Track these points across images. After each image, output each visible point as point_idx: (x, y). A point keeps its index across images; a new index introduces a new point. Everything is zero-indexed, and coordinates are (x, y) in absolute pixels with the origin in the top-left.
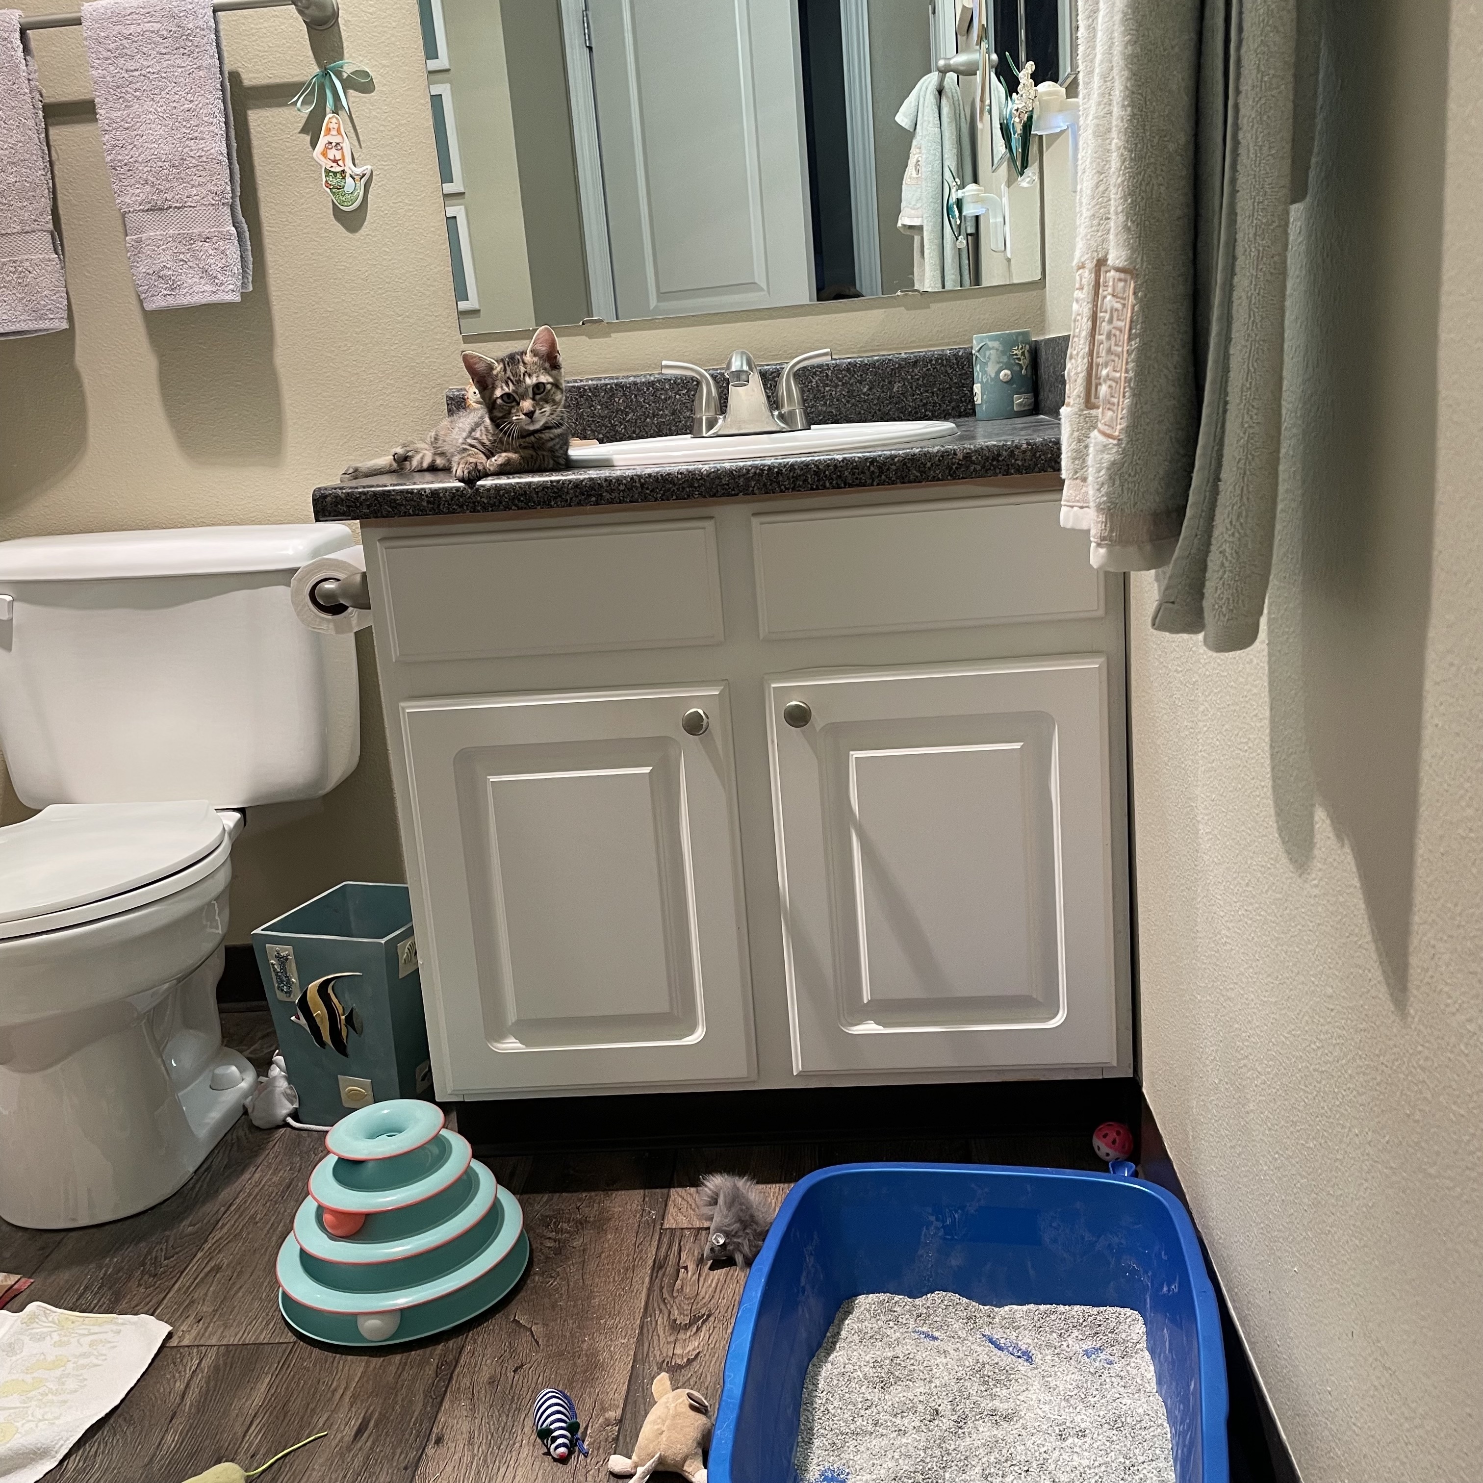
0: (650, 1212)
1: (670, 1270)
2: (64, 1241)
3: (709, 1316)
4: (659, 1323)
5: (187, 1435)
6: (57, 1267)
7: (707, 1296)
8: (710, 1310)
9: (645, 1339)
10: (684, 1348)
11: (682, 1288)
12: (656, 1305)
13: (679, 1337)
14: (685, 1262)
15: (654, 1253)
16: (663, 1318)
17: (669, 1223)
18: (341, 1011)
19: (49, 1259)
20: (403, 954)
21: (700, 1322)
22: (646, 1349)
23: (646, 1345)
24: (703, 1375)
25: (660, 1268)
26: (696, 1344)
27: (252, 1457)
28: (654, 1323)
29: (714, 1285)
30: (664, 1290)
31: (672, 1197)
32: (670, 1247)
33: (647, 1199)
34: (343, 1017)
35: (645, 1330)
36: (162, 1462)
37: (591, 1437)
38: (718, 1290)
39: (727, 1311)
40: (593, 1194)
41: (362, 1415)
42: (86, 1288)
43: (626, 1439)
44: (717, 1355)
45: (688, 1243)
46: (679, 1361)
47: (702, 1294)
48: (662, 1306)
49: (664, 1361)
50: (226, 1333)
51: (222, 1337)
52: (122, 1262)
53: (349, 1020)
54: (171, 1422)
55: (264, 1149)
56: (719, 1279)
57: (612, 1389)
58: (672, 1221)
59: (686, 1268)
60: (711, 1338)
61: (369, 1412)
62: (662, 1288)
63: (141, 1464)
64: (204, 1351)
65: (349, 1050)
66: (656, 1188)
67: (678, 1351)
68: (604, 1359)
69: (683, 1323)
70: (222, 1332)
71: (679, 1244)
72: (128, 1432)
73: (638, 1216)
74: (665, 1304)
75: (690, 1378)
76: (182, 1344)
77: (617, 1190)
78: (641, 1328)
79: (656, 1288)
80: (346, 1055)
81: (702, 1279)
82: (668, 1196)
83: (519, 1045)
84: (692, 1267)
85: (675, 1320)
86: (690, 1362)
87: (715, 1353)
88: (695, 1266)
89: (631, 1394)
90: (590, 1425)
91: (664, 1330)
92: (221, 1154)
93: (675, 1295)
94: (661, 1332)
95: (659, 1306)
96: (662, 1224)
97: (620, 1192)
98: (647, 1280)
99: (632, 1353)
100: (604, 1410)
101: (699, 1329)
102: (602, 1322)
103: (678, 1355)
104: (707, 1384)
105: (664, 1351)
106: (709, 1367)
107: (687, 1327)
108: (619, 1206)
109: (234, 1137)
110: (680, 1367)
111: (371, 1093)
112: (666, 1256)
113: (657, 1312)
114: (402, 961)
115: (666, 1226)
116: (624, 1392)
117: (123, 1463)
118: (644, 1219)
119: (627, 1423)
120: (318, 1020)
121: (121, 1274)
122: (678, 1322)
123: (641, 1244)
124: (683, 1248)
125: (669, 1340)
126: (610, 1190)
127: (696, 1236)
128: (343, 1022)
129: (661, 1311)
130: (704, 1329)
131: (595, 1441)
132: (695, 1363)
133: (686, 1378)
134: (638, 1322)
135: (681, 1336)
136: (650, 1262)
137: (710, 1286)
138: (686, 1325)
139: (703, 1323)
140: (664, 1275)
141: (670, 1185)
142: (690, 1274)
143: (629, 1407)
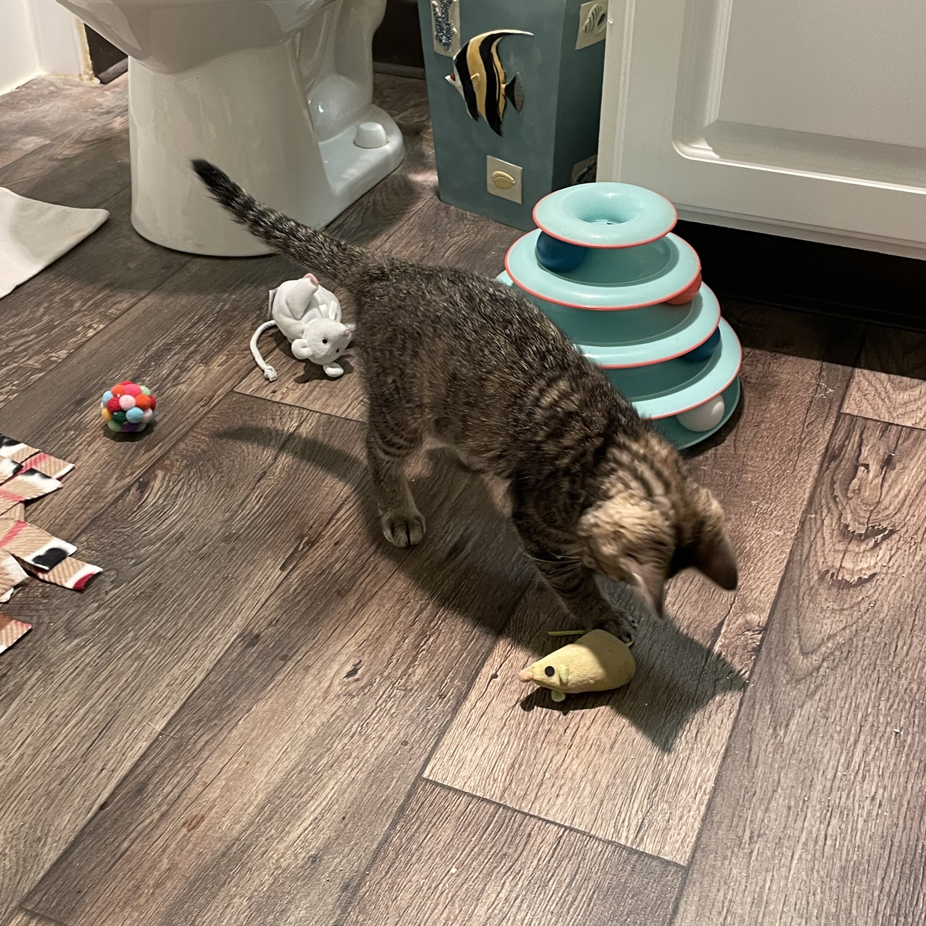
0: (826, 390)
1: (846, 464)
2: (188, 265)
3: (892, 532)
4: (826, 522)
5: (273, 500)
6: (177, 290)
7: (892, 508)
8: (894, 526)
9: (806, 539)
10: (855, 563)
11: (859, 489)
12: (823, 501)
13: (851, 547)
14: (866, 459)
15: (827, 438)
16: (832, 519)
17: (849, 408)
18: (502, 78)
19: (170, 280)
20: (585, 19)
21: (880, 537)
22: (806, 551)
23: (807, 546)
24: (879, 603)
25: (834, 457)
26: (872, 563)
27: (336, 544)
28: (819, 522)
29: (902, 496)
30: (836, 486)
31: (857, 379)
32: (848, 437)
33: (824, 374)
34: (503, 86)
35: (807, 527)
36: (243, 523)
37: (726, 638)
38: (907, 503)
39: (916, 533)
40: (757, 352)
41: (460, 532)
42: (200, 319)
43: (769, 654)
44: (898, 584)
45: (871, 439)
46: (847, 577)
47: (886, 502)
48: (831, 504)
49: (827, 571)
50: (332, 402)
51: (325, 405)
52: (240, 301)
53: (510, 89)
54: (259, 481)
55: (399, 220)
56: (909, 491)
57: (758, 586)
58: (854, 406)
59: (867, 466)
60: (893, 560)
61: (469, 531)
62: (833, 483)
63: (221, 518)
64: (305, 415)
65: (504, 128)
66: (838, 363)
67: (848, 564)
68: (752, 548)
69: (857, 532)
70: (327, 399)
71: (861, 436)
72: (214, 480)
73: (811, 390)
74: (836, 503)
75: (859, 603)
76: (284, 401)
77: (788, 354)
78: (802, 523)
79: (827, 480)
80: (499, 133)
81: (886, 485)
82: (852, 376)
83: (712, 154)
84: (874, 467)
85: (847, 526)
86: (861, 582)
87: (896, 580)
88: (878, 468)
89: (782, 600)
90: (726, 622)
91: (832, 534)
92: (354, 216)
93: (850, 495)
94: (827, 536)
95: (827, 503)
96: (841, 406)
97: (791, 358)
98: (815, 468)
99: (788, 551)
100: (745, 609)
101: (876, 545)
102: (754, 503)
103: (847, 570)
104: (882, 616)
105: (830, 559)
106: (887, 595)
107: (862, 538)
108: (789, 373)
109: (371, 200)
110: (848, 585)
111: (519, 182)
112: (842, 446)
113: (825, 511)
114: (582, 28)
115: (846, 409)
116: (773, 595)
117: (203, 512)
118: (818, 396)
119: (773, 636)
120: (475, 84)
121: (236, 313)
122: (851, 529)
123: (811, 423)
124: (865, 442)
125: (837, 547)
126: (779, 352)
127: (883, 432)
128: (503, 91)
129: (829, 510)
130: (884, 546)
131: (730, 644)
132: (868, 585)
133: (855, 601)
134: (799, 516)
135: (853, 547)
136: (822, 448)
137: (897, 496)
138: (860, 535)
139: (884, 538)
140: (838, 467)
141: (855, 364)
142: (871, 475)
143: (777, 616)
